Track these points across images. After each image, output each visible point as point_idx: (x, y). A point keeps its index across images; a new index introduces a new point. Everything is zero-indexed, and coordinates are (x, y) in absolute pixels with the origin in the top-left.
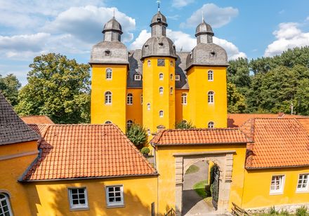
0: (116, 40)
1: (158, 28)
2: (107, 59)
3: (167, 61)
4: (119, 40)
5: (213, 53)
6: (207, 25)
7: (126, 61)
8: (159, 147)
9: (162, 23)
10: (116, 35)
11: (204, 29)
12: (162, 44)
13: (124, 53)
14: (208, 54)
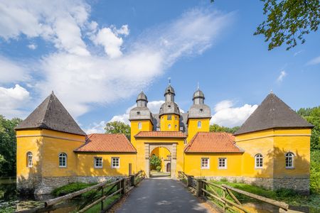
0: (144, 105)
1: (169, 96)
2: (138, 117)
3: (173, 117)
4: (146, 105)
5: (201, 110)
6: (200, 91)
7: (149, 118)
8: (137, 138)
9: (171, 92)
10: (144, 102)
11: (197, 94)
12: (169, 106)
13: (148, 113)
14: (198, 110)
